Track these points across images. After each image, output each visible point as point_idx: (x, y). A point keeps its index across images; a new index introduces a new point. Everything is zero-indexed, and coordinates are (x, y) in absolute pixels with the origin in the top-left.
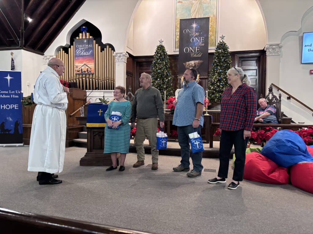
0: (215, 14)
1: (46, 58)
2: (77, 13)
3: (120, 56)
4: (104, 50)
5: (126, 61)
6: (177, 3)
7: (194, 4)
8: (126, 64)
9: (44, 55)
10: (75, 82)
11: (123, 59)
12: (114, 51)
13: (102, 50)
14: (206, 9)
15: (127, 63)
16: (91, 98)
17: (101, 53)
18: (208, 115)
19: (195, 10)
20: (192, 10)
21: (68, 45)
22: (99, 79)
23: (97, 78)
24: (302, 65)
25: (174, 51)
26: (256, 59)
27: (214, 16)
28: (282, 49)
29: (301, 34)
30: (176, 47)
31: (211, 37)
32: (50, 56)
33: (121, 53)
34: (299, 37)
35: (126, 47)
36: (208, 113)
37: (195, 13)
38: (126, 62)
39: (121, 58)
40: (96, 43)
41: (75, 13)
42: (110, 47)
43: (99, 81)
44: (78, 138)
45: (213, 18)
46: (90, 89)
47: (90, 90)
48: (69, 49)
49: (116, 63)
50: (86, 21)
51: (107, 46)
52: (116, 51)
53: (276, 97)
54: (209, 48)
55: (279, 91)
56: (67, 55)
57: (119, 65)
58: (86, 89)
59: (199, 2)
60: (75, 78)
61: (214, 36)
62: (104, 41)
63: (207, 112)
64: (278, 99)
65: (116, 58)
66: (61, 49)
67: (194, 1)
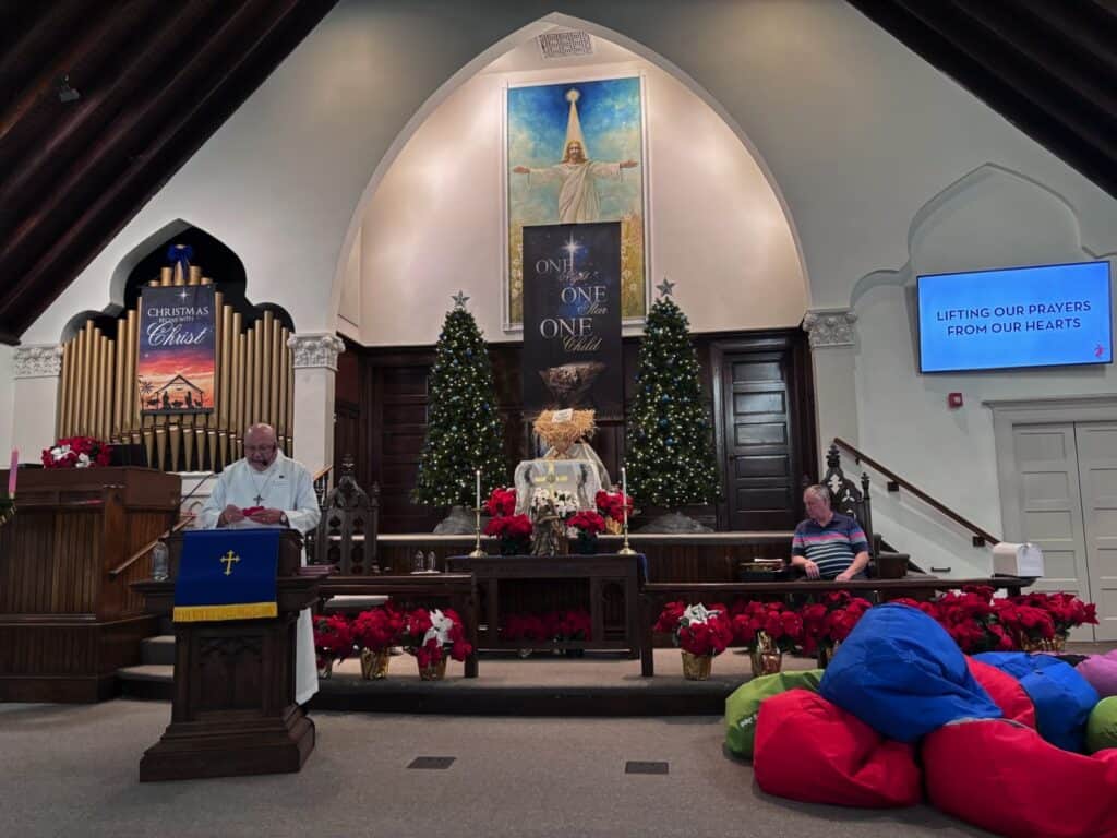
0: (638, 211)
1: (25, 355)
2: (154, 198)
3: (312, 349)
4: (253, 327)
5: (336, 363)
6: (512, 174)
7: (567, 178)
8: (333, 374)
9: (19, 343)
10: (137, 441)
11: (323, 357)
12: (292, 329)
13: (246, 325)
14: (610, 196)
15: (336, 372)
16: (200, 500)
17: (242, 336)
18: (630, 552)
19: (572, 198)
20: (562, 195)
21: (118, 307)
22: (232, 430)
23: (223, 427)
24: (922, 379)
25: (506, 332)
26: (777, 356)
27: (634, 217)
28: (859, 327)
29: (911, 282)
30: (514, 315)
31: (628, 285)
32: (45, 349)
33: (318, 338)
34: (907, 289)
35: (336, 317)
36: (631, 547)
37: (572, 207)
38: (336, 369)
39: (317, 353)
40: (225, 302)
41: (149, 199)
42: (274, 317)
43: (232, 436)
44: (139, 662)
45: (632, 225)
46: (194, 467)
47: (197, 469)
48: (121, 322)
49: (296, 371)
50: (187, 227)
51: (266, 313)
52: (300, 331)
53: (853, 485)
54: (624, 323)
55: (861, 462)
56: (111, 343)
57: (307, 379)
58: (182, 467)
59: (584, 174)
60: (136, 428)
61: (638, 284)
62: (254, 296)
63: (627, 544)
64: (860, 494)
65: (299, 353)
66: (89, 323)
67: (569, 169)
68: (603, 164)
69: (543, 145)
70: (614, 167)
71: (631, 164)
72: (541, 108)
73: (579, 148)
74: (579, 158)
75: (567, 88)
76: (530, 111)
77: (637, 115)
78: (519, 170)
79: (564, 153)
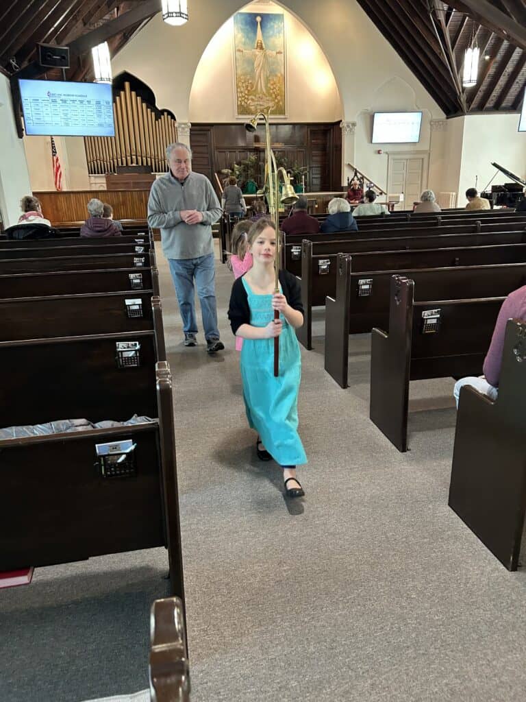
0: (283, 73)
4: (161, 118)
5: (190, 131)
7: (257, 56)
12: (175, 120)
13: (158, 117)
14: (273, 65)
17: (157, 122)
23: (153, 157)
25: (237, 118)
28: (356, 128)
33: (184, 124)
34: (371, 116)
39: (186, 129)
40: (147, 107)
42: (168, 115)
45: (281, 79)
49: (179, 136)
51: (165, 113)
52: (178, 121)
59: (263, 55)
62: (159, 106)
65: (178, 129)
67: (257, 52)
68: (270, 51)
69: (247, 40)
70: (274, 53)
71: (280, 53)
72: (246, 23)
73: (261, 43)
74: (261, 48)
75: (256, 15)
76: (242, 24)
77: (282, 31)
78: (239, 50)
79: (256, 45)
